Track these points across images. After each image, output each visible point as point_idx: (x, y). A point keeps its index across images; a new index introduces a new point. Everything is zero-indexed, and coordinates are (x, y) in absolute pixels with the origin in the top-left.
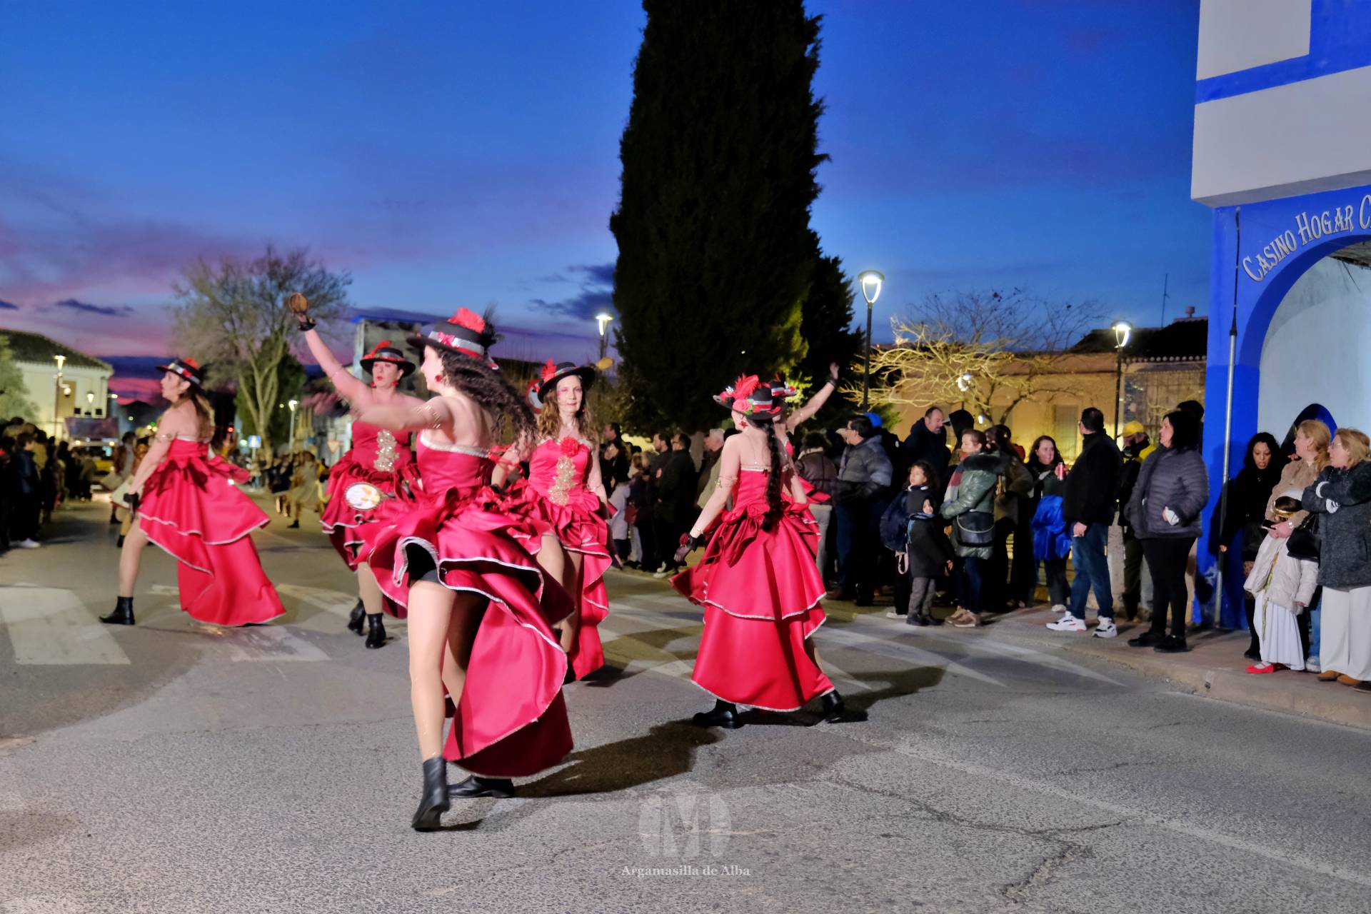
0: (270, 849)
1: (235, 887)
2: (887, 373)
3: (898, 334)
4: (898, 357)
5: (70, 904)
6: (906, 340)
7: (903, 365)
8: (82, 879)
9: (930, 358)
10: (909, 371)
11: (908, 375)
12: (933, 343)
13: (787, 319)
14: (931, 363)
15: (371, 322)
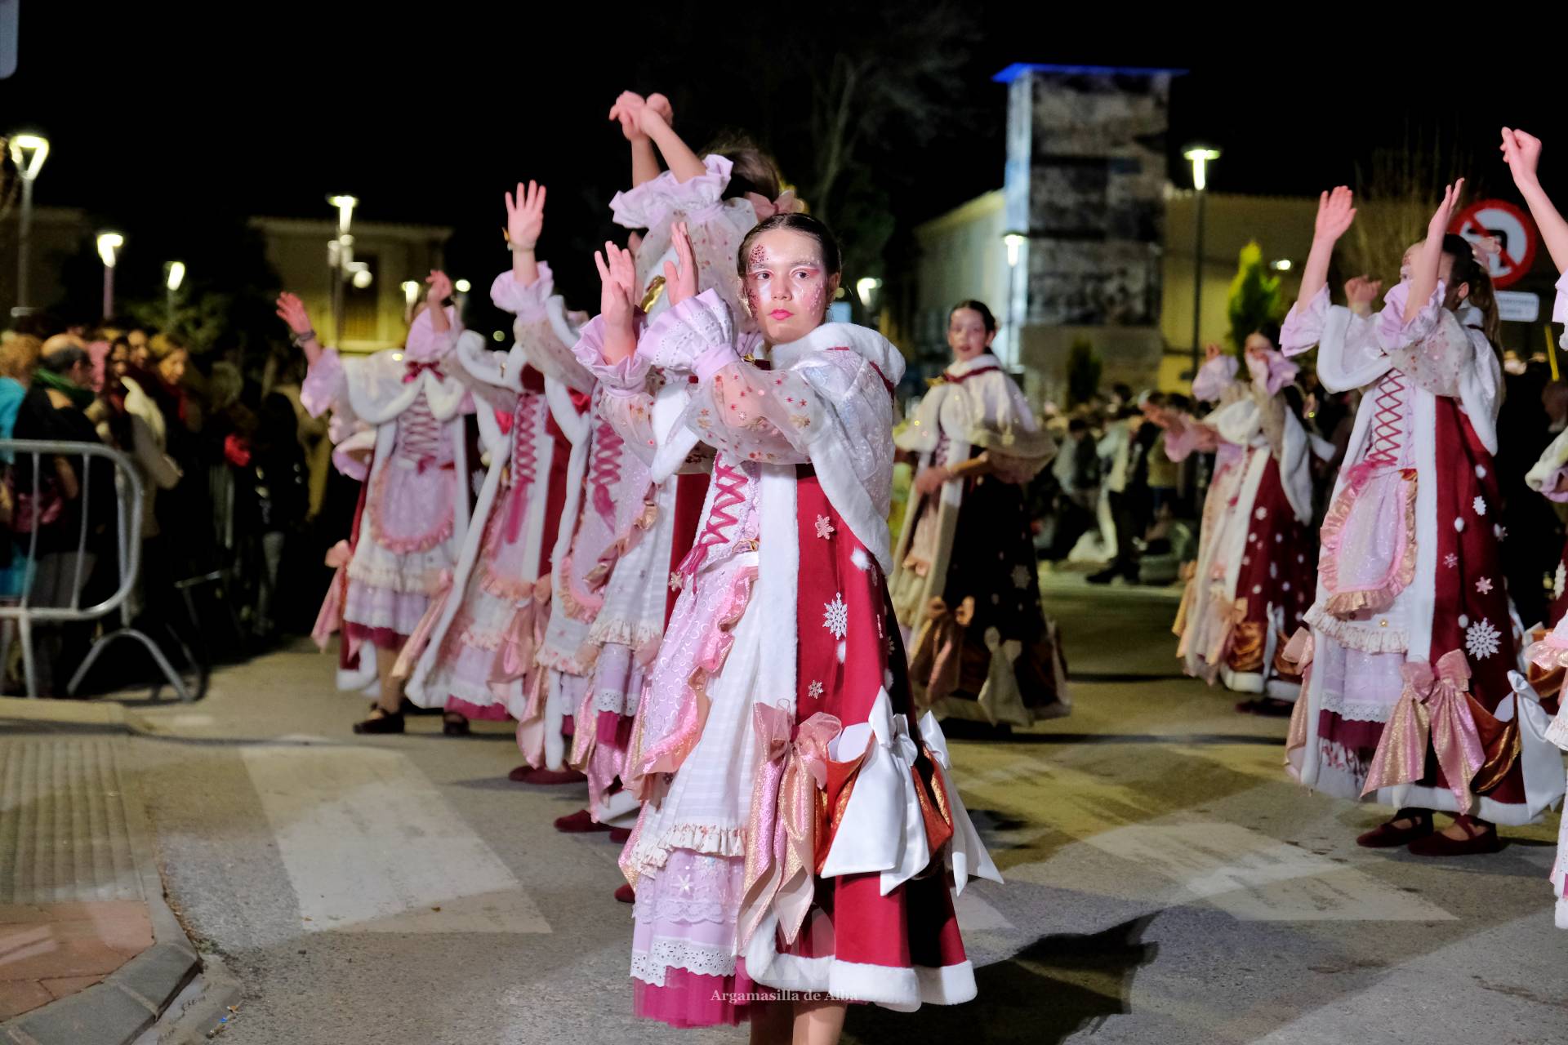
15: (1046, 76)
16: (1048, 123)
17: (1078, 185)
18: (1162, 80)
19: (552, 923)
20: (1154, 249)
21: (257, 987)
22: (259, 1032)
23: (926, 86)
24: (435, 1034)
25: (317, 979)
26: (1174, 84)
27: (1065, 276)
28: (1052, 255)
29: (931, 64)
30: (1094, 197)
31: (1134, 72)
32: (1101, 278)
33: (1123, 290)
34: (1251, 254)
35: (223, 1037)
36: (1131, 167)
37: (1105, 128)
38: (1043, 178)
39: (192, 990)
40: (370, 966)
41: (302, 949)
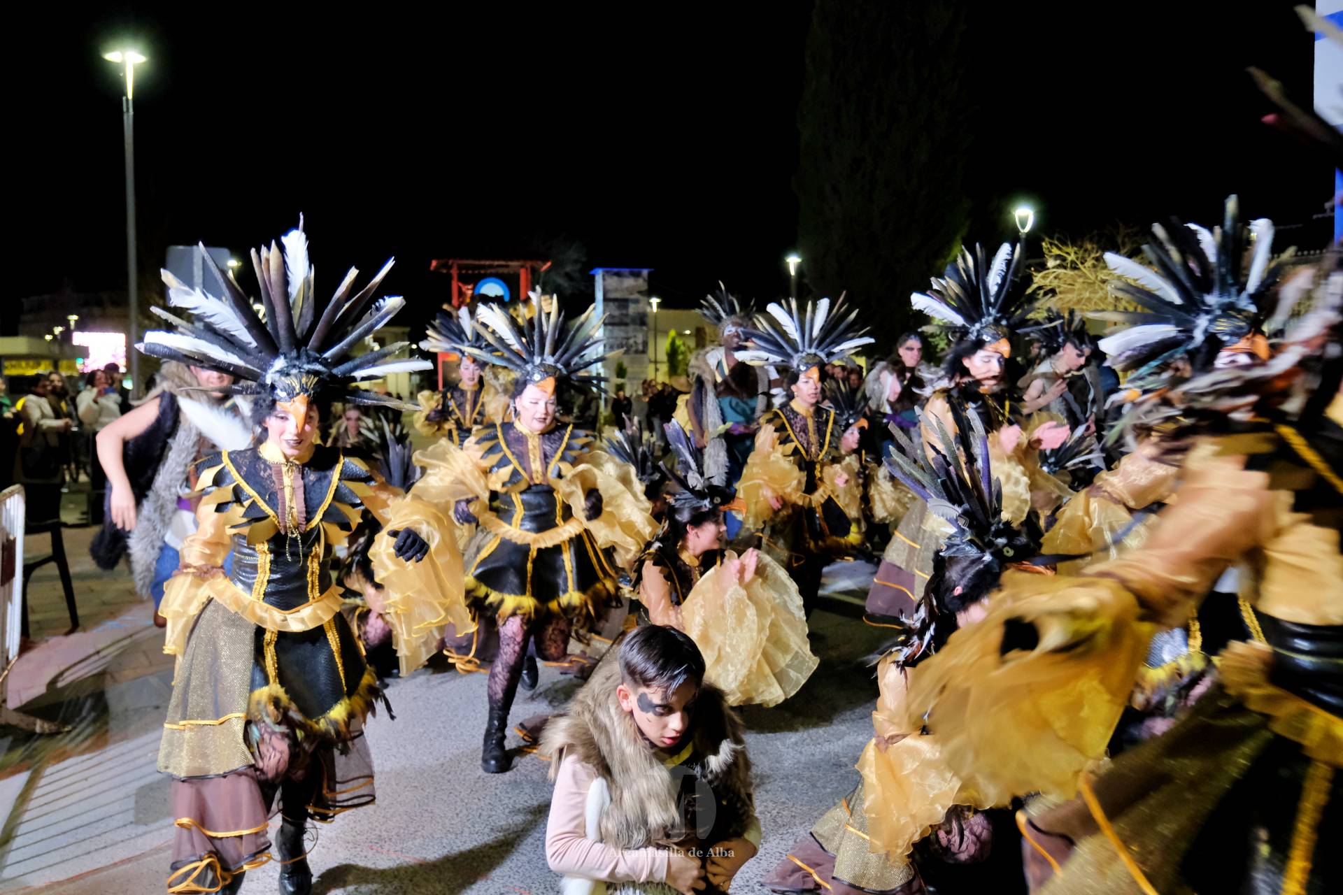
0: (498, 792)
1: (466, 834)
2: (1042, 292)
3: (1051, 256)
4: (1052, 277)
5: (340, 850)
6: (1058, 262)
7: (1055, 283)
8: (352, 825)
9: (1080, 276)
10: (1062, 289)
11: (1060, 293)
12: (1082, 263)
13: (949, 255)
14: (1081, 280)
15: (607, 272)
16: (609, 287)
17: (619, 307)
18: (645, 272)
20: (645, 328)
23: (568, 276)
26: (650, 274)
27: (616, 338)
28: (611, 331)
29: (568, 269)
30: (624, 312)
31: (636, 270)
32: (628, 339)
33: (636, 342)
34: (673, 333)
36: (637, 301)
37: (627, 289)
38: (608, 305)
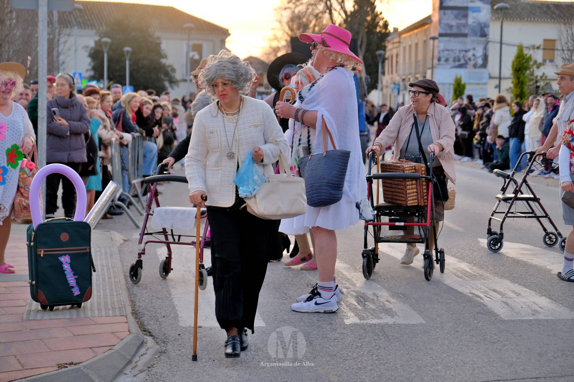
17: (456, 17)
19: (266, 322)
21: (165, 349)
22: (166, 365)
24: (226, 366)
25: (185, 345)
27: (452, 50)
28: (448, 42)
30: (463, 21)
32: (466, 51)
33: (474, 55)
35: (154, 367)
36: (477, 10)
38: (445, 14)
39: (143, 350)
40: (203, 340)
41: (179, 333)
